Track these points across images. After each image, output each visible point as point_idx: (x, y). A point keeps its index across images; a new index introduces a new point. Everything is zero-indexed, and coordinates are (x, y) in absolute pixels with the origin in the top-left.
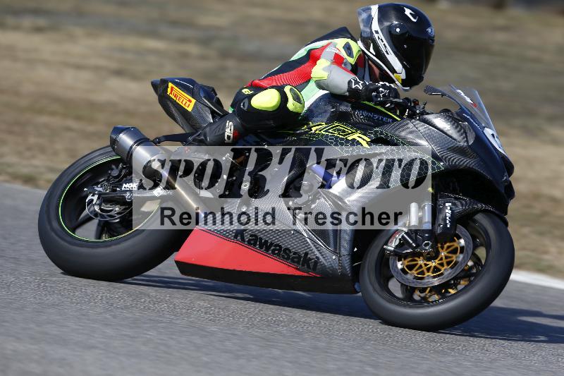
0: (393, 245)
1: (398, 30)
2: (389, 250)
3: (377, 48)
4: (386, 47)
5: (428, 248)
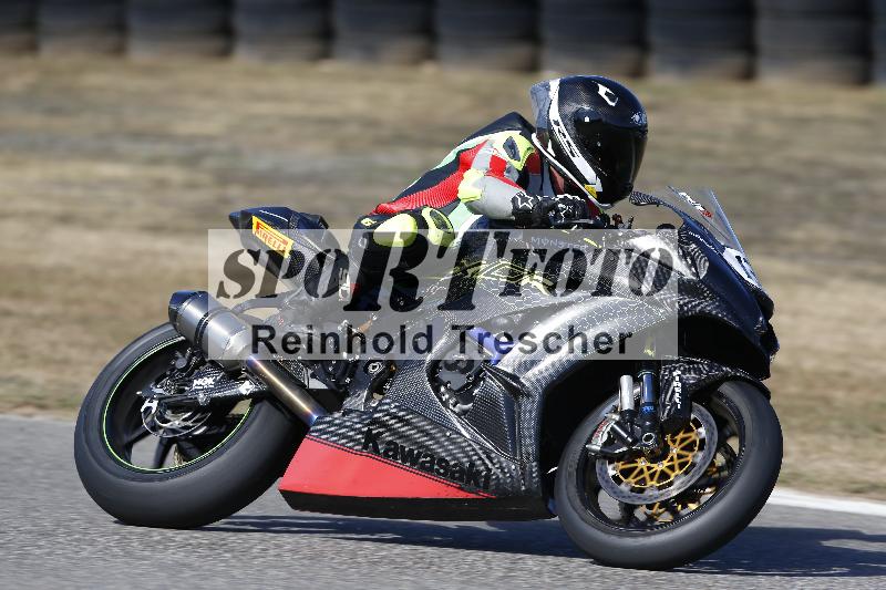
0: (600, 442)
1: (587, 120)
2: (594, 451)
3: (557, 148)
4: (570, 145)
5: (651, 442)
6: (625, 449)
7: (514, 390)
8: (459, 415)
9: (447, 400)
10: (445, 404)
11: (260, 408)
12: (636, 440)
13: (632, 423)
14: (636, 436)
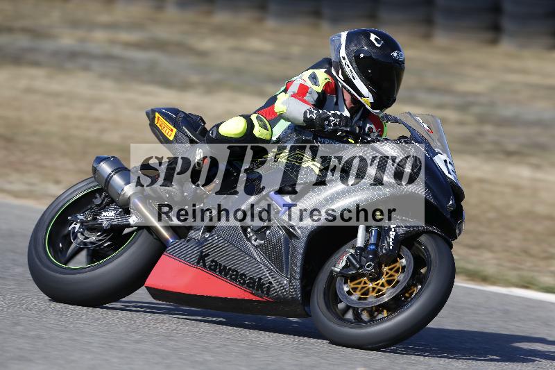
0: (340, 266)
1: (362, 56)
2: (336, 272)
5: (371, 268)
6: (354, 272)
7: (290, 234)
8: (256, 247)
9: (251, 237)
10: (249, 240)
11: (141, 233)
12: (361, 267)
13: (361, 255)
14: (362, 263)
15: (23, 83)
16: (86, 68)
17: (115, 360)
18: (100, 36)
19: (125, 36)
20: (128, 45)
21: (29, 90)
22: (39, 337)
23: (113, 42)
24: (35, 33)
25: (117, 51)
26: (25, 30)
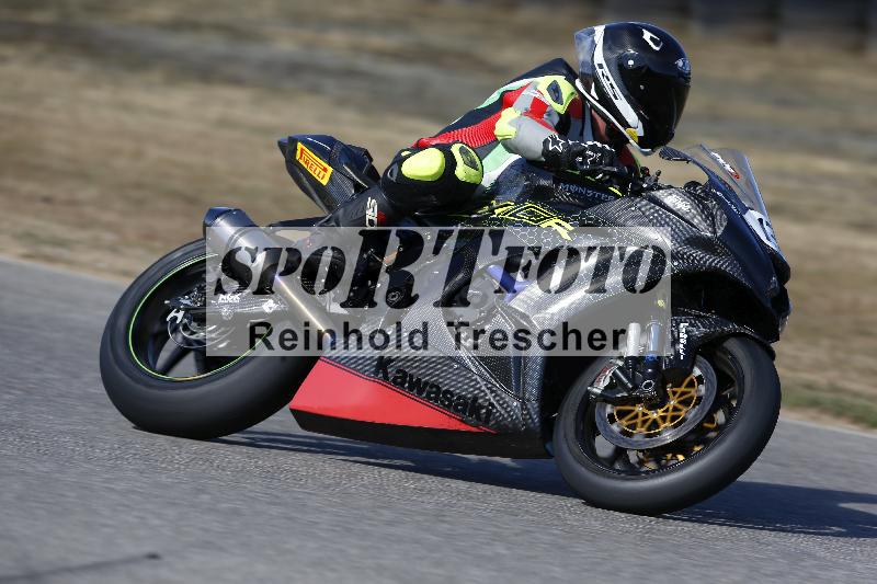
0: (602, 386)
1: (631, 63)
2: (594, 394)
3: (600, 90)
4: (613, 88)
5: (649, 390)
6: (625, 394)
12: (636, 387)
13: (635, 369)
14: (637, 382)
15: (215, 111)
16: (314, 90)
17: (354, 551)
18: (338, 38)
19: (376, 41)
20: (381, 54)
21: (223, 123)
22: (236, 512)
23: (358, 50)
24: (234, 32)
25: (365, 63)
26: (219, 27)
